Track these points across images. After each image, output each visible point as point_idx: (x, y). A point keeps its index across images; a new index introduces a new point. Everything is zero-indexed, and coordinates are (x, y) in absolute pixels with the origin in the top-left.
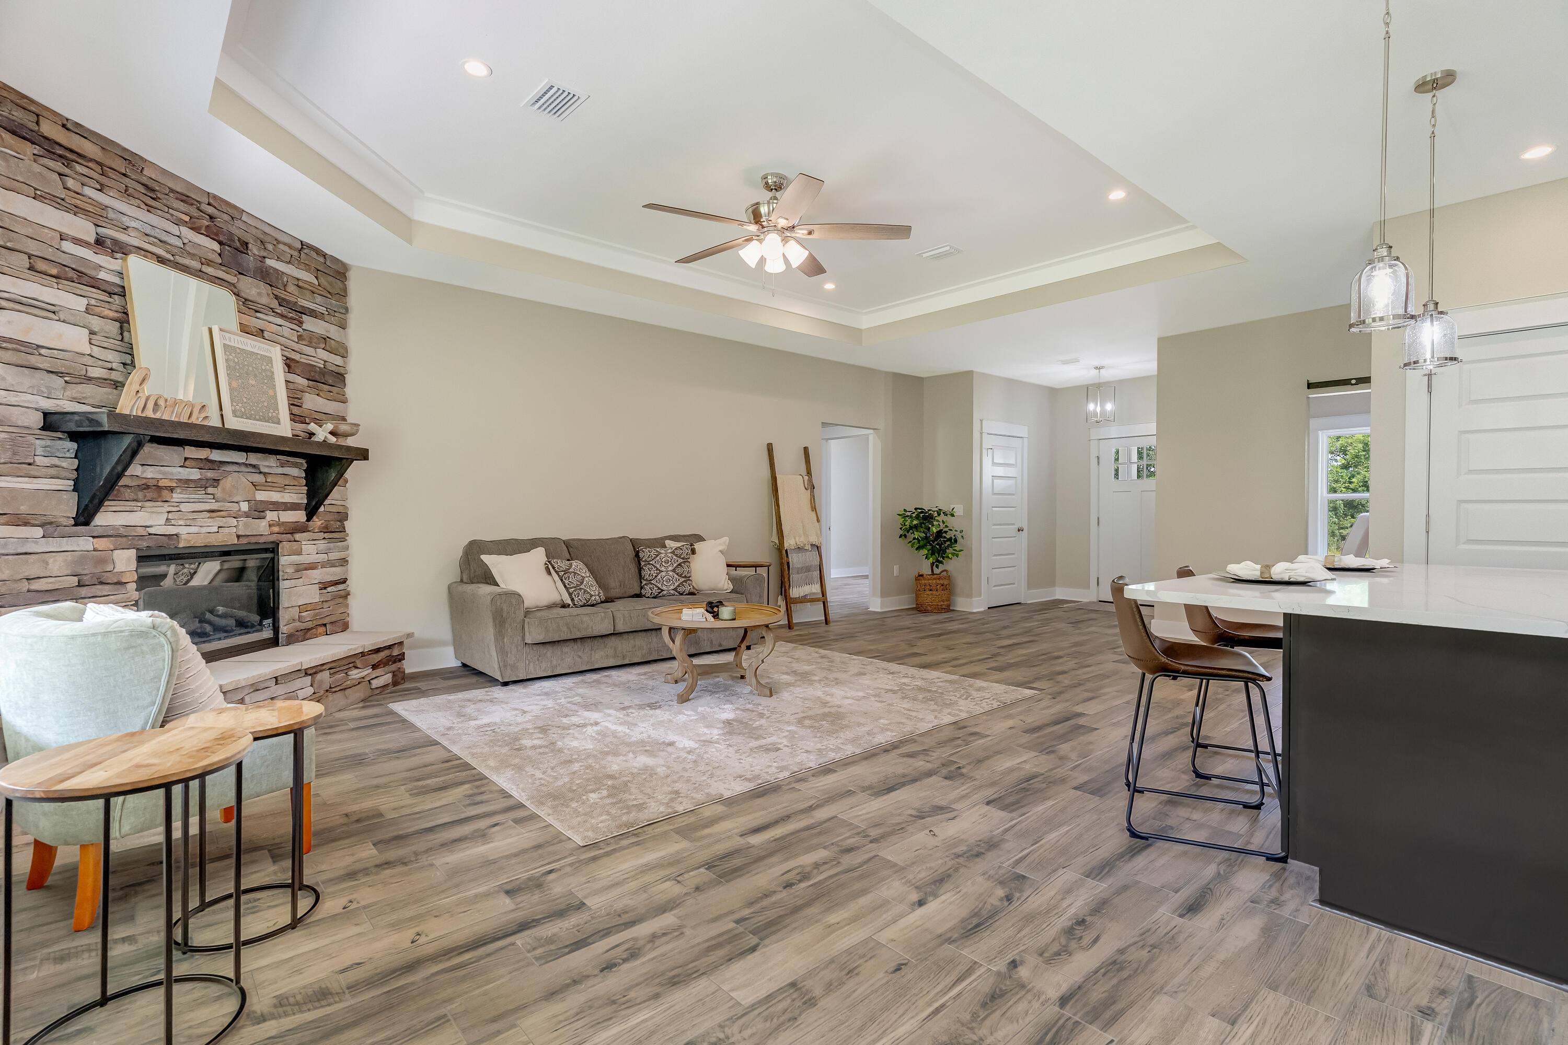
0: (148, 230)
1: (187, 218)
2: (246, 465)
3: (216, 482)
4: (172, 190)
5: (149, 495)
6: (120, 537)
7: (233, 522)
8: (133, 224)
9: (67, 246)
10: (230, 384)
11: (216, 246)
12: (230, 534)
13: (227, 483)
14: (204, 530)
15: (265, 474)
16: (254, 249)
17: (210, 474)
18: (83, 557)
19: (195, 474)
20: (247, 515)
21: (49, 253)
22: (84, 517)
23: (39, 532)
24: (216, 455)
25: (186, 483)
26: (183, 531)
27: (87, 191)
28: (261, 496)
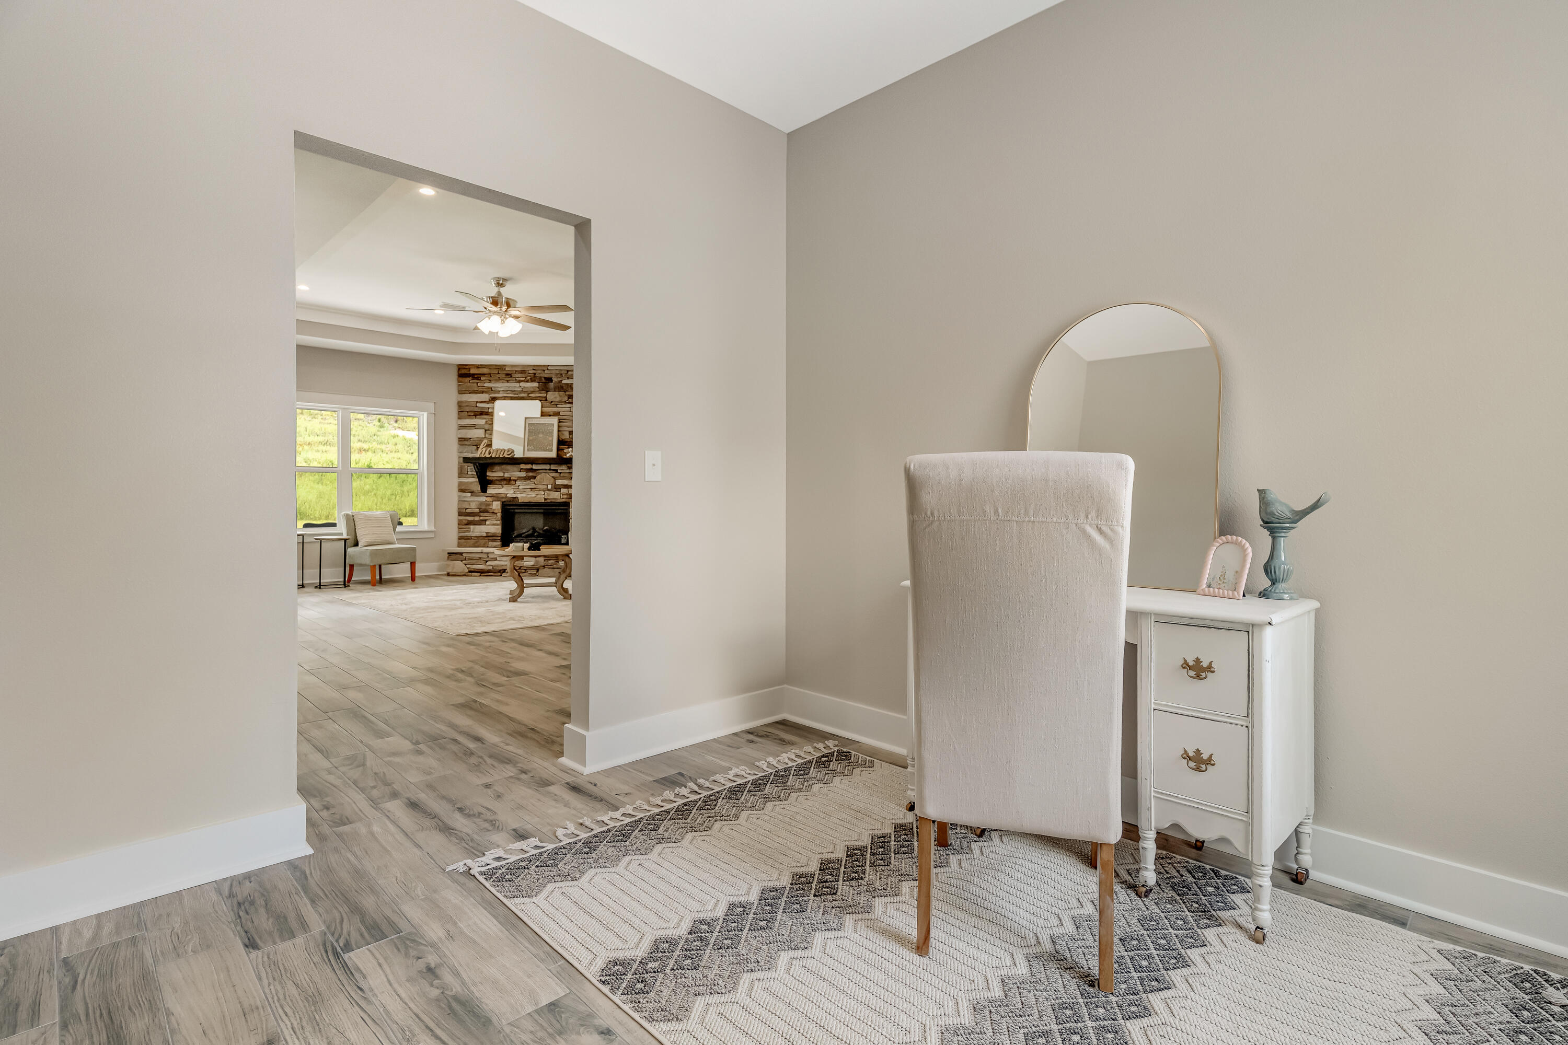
0: (507, 389)
1: (524, 379)
2: (550, 469)
3: (534, 478)
4: (516, 371)
5: (505, 482)
6: (496, 497)
7: (543, 493)
8: (501, 389)
9: (479, 405)
10: (528, 439)
11: (536, 384)
12: (540, 498)
13: (538, 478)
14: (529, 496)
15: (560, 473)
16: (555, 380)
17: (531, 474)
18: (481, 503)
19: (523, 474)
20: (549, 490)
21: (472, 409)
22: (484, 490)
23: (470, 494)
24: (534, 467)
25: (520, 478)
26: (519, 496)
27: (486, 385)
28: (559, 482)
